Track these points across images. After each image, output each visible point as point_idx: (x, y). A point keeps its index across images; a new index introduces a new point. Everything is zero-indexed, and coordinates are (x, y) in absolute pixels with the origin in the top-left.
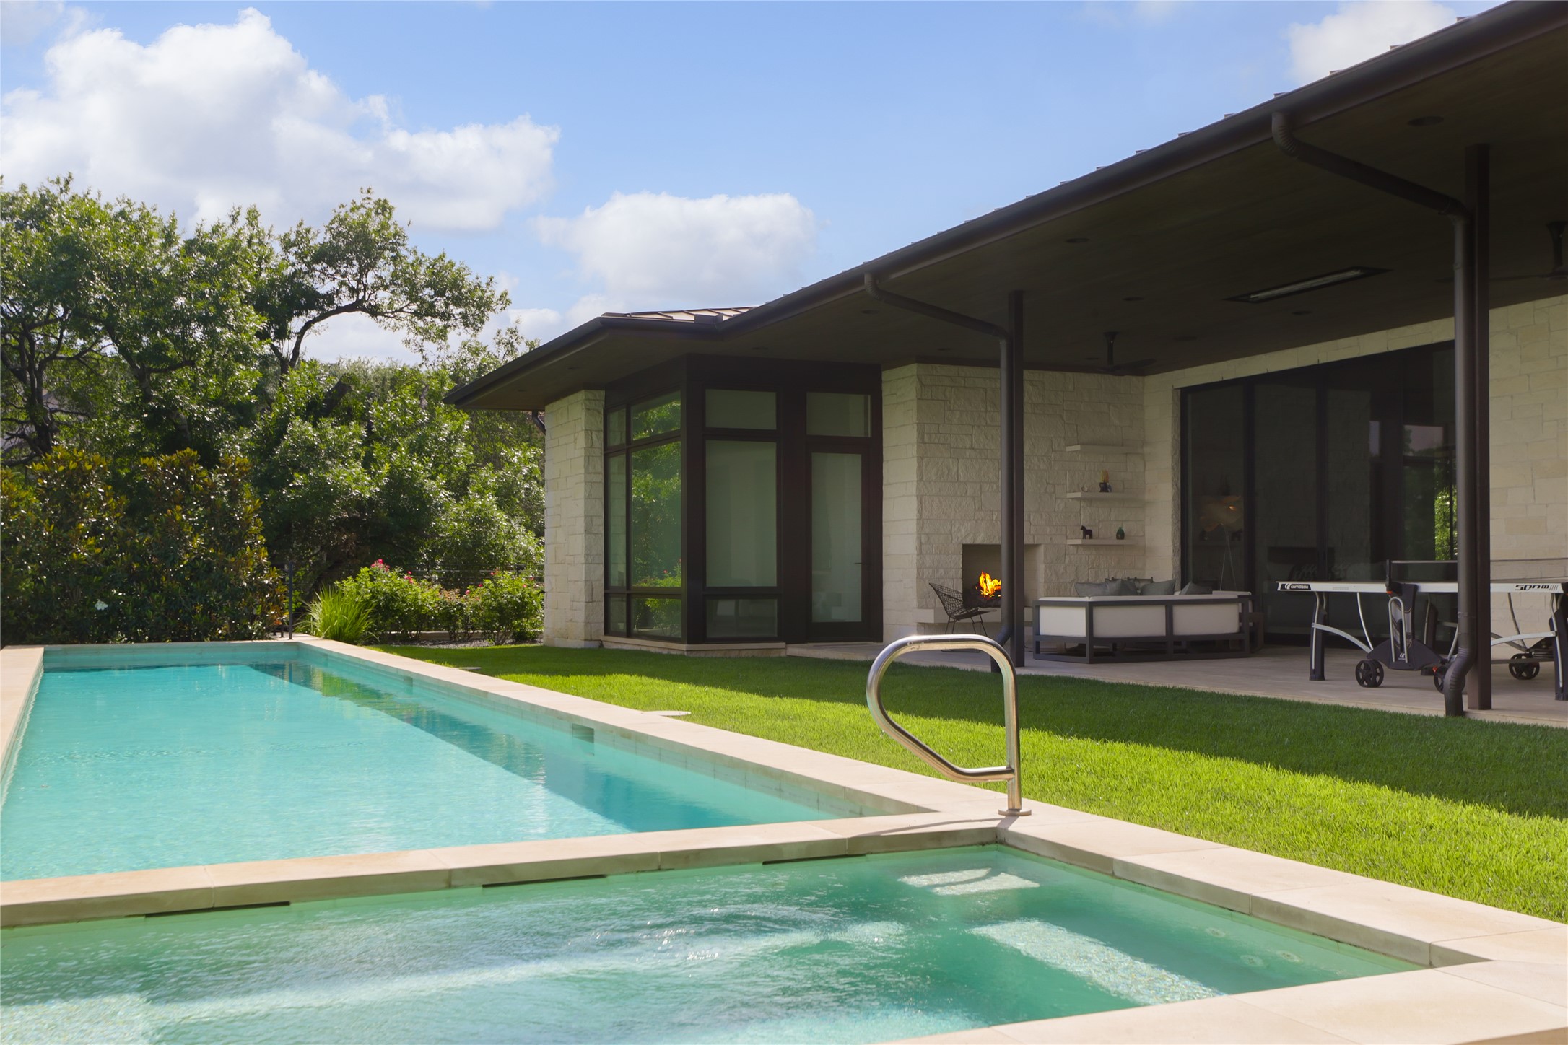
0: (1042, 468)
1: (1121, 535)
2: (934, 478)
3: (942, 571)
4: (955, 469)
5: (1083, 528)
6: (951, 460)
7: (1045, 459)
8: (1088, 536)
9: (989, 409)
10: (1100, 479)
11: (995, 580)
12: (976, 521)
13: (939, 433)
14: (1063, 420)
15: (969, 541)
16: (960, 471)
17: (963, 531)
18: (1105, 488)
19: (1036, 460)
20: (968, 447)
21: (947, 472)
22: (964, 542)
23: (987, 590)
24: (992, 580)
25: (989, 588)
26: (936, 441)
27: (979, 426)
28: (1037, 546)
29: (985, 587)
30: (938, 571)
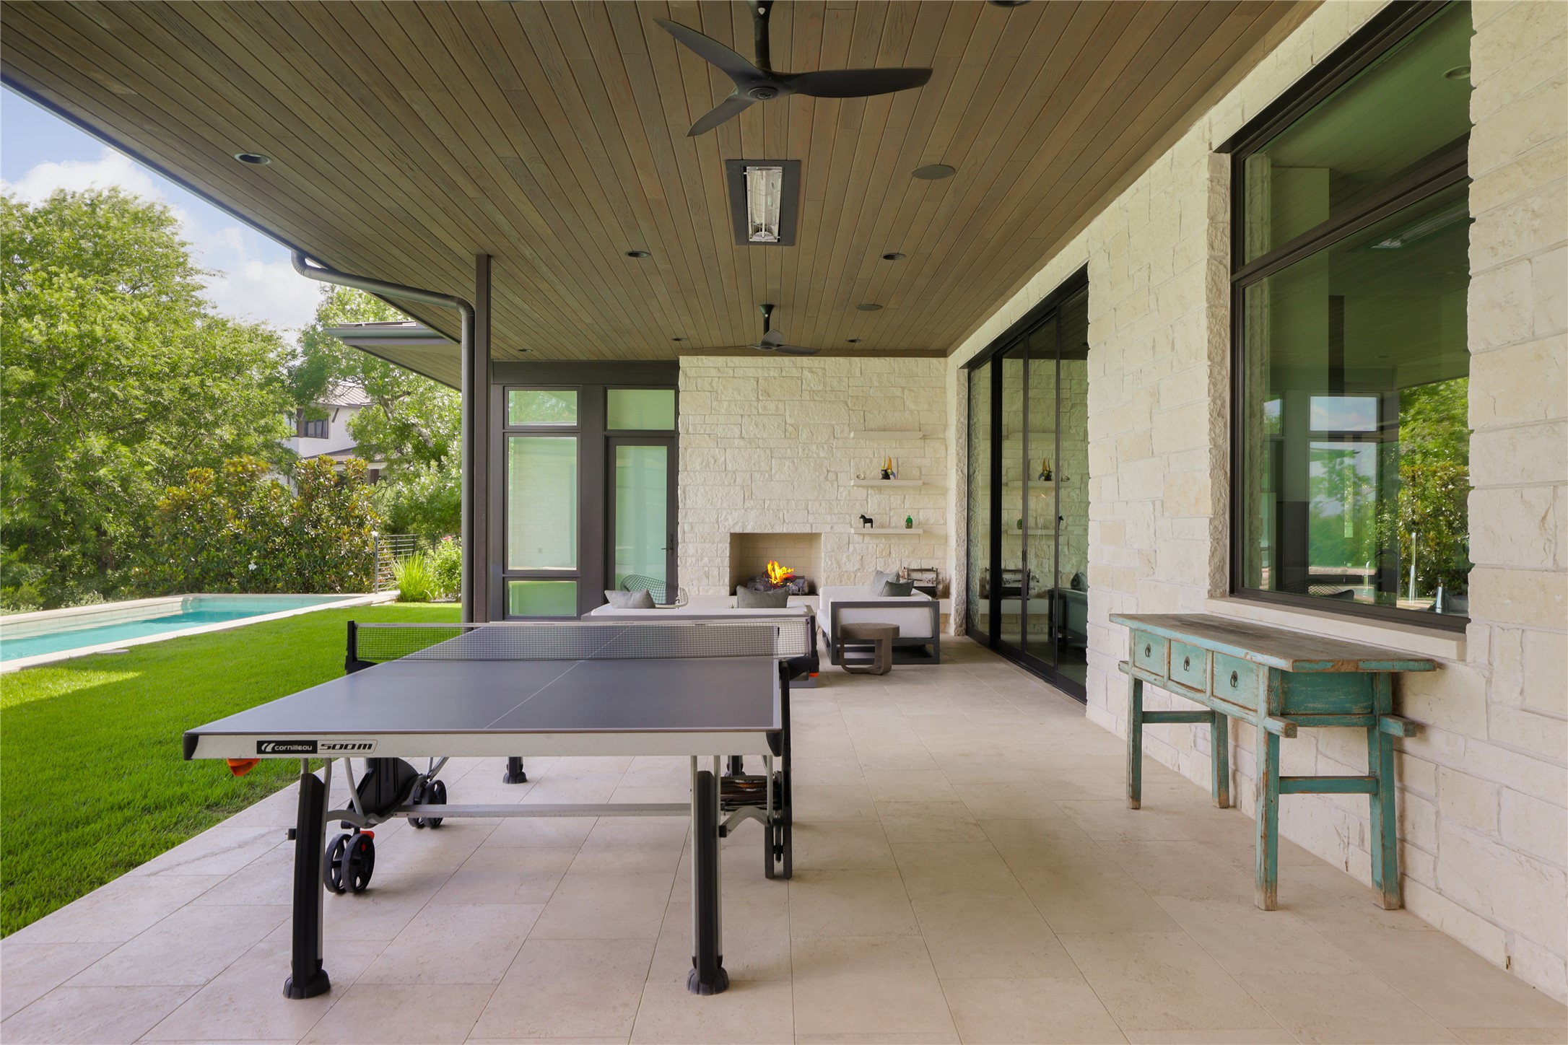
0: (822, 455)
1: (909, 523)
2: (698, 468)
3: (706, 560)
4: (723, 459)
5: (863, 517)
6: (717, 450)
7: (825, 447)
8: (868, 525)
9: (761, 398)
10: (883, 466)
11: (784, 568)
12: (746, 510)
13: (705, 423)
14: (848, 406)
15: (738, 530)
16: (727, 460)
17: (730, 520)
18: (886, 476)
19: (814, 447)
20: (736, 436)
21: (713, 462)
22: (732, 531)
23: (776, 578)
24: (780, 568)
25: (778, 576)
26: (702, 432)
27: (749, 416)
28: (819, 535)
29: (773, 575)
30: (702, 559)
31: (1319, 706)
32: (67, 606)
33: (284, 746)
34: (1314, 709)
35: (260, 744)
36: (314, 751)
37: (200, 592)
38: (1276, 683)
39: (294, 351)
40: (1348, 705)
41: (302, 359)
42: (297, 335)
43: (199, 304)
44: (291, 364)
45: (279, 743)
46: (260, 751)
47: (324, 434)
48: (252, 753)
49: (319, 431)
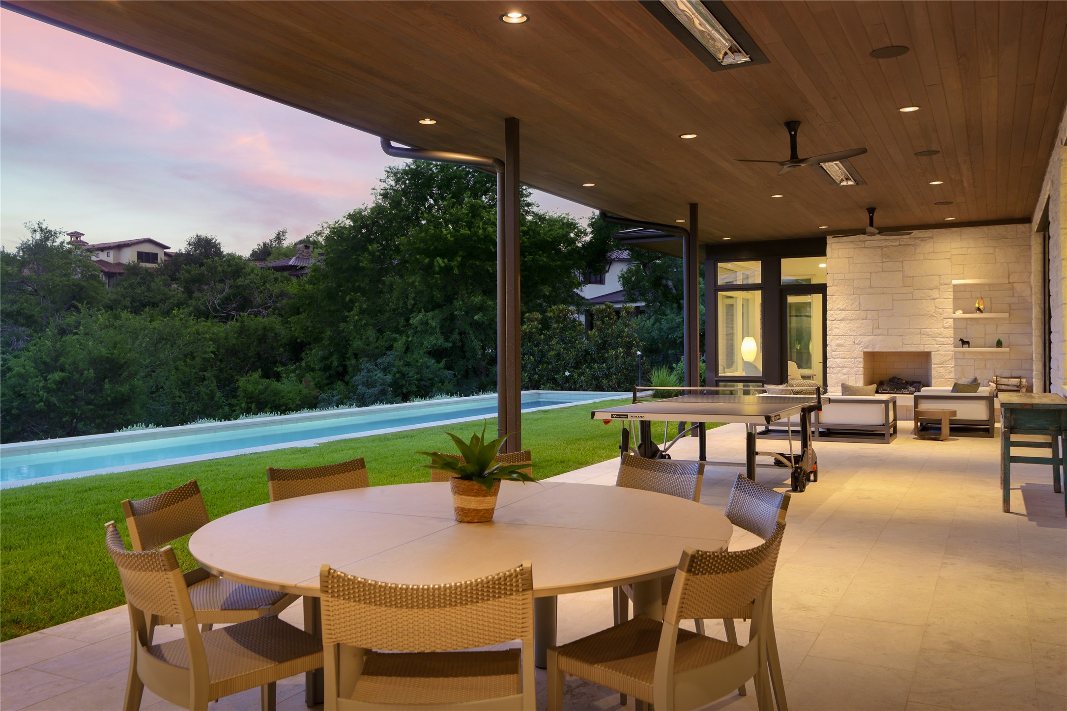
0: (932, 297)
1: (999, 344)
2: (841, 309)
3: (847, 369)
4: (858, 302)
6: (853, 296)
7: (935, 291)
10: (977, 304)
12: (874, 336)
13: (845, 279)
14: (951, 262)
15: (869, 349)
16: (861, 303)
17: (862, 343)
18: (978, 310)
19: (927, 292)
20: (867, 287)
21: (851, 305)
22: (864, 350)
26: (843, 284)
27: (876, 273)
28: (931, 352)
30: (844, 369)
31: (1032, 425)
32: (473, 395)
33: (619, 416)
34: (1029, 427)
35: (612, 415)
36: (627, 418)
37: (538, 389)
38: (1008, 415)
39: (585, 230)
40: (1047, 426)
41: (591, 236)
42: (588, 222)
43: (529, 205)
44: (584, 239)
45: (617, 415)
46: (612, 417)
47: (602, 282)
48: (610, 418)
49: (598, 279)
